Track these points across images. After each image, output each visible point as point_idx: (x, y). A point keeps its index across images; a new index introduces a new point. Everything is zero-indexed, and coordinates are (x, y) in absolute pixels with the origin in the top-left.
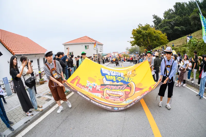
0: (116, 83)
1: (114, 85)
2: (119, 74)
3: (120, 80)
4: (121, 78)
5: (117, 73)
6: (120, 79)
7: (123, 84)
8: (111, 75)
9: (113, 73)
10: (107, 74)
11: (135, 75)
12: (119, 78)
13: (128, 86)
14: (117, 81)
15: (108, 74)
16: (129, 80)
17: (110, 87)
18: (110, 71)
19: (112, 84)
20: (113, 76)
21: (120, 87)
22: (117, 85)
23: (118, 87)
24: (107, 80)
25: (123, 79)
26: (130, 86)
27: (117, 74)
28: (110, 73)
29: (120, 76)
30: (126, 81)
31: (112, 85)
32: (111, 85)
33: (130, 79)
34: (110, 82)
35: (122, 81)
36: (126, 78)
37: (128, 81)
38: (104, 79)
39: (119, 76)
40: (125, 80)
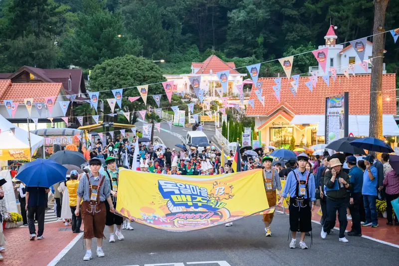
0: (192, 209)
1: (190, 213)
2: (198, 191)
3: (200, 204)
4: (202, 201)
5: (193, 188)
6: (200, 201)
7: (207, 211)
8: (181, 194)
9: (186, 188)
10: (173, 193)
11: (230, 197)
12: (199, 198)
13: (216, 214)
14: (196, 206)
15: (176, 193)
16: (218, 205)
17: (184, 216)
18: (178, 185)
19: (185, 211)
20: (185, 195)
21: (201, 214)
22: (196, 213)
23: (199, 215)
24: (175, 205)
25: (206, 202)
26: (220, 214)
27: (194, 192)
28: (179, 190)
29: (201, 196)
30: (213, 206)
31: (187, 212)
32: (183, 213)
33: (221, 204)
34: (182, 207)
35: (203, 206)
36: (212, 201)
37: (217, 207)
38: (170, 204)
39: (197, 195)
40: (211, 204)
